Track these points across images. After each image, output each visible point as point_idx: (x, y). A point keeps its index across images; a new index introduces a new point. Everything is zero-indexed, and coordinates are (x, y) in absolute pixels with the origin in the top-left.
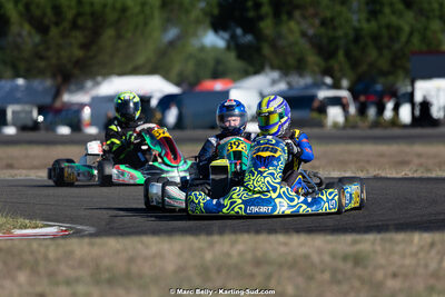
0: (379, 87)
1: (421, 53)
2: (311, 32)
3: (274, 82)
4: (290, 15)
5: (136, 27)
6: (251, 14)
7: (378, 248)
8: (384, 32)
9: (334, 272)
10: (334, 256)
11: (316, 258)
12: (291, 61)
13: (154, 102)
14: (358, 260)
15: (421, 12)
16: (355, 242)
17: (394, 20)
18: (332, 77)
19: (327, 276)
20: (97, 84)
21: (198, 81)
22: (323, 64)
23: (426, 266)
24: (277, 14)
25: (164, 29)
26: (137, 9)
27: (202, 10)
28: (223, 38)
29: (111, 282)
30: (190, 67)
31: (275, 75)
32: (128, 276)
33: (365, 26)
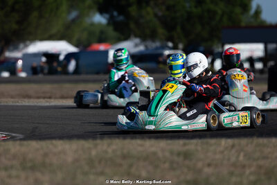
2: (160, 14)
3: (136, 45)
4: (148, 4)
5: (52, 11)
6: (123, 2)
7: (199, 148)
8: (206, 14)
9: (172, 163)
10: (172, 153)
11: (160, 154)
12: (148, 32)
13: (62, 57)
14: (187, 155)
15: (229, 2)
16: (185, 145)
17: (212, 7)
18: (173, 42)
19: (167, 165)
20: (26, 46)
21: (89, 45)
22: (167, 34)
23: (229, 159)
24: (139, 3)
25: (69, 12)
28: (104, 17)
29: (33, 168)
30: (85, 36)
31: (137, 40)
32: (43, 165)
33: (194, 10)
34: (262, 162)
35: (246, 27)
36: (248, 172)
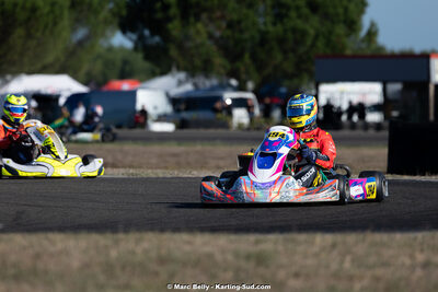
0: (283, 90)
1: (326, 57)
2: (218, 34)
3: (180, 83)
4: (198, 18)
5: (46, 27)
6: (159, 15)
8: (290, 35)
9: (237, 271)
10: (237, 255)
11: (219, 257)
12: (198, 62)
13: (62, 101)
14: (261, 259)
15: (326, 16)
16: (257, 242)
17: (299, 24)
18: (237, 78)
19: (230, 275)
20: (7, 82)
21: (106, 81)
22: (229, 67)
23: (327, 266)
24: (185, 16)
25: (74, 30)
26: (47, 9)
27: (111, 10)
28: (131, 39)
29: (17, 278)
30: (98, 67)
31: (182, 75)
32: (34, 272)
33: (271, 28)
34: (379, 272)
35: (354, 57)
36: (357, 286)
